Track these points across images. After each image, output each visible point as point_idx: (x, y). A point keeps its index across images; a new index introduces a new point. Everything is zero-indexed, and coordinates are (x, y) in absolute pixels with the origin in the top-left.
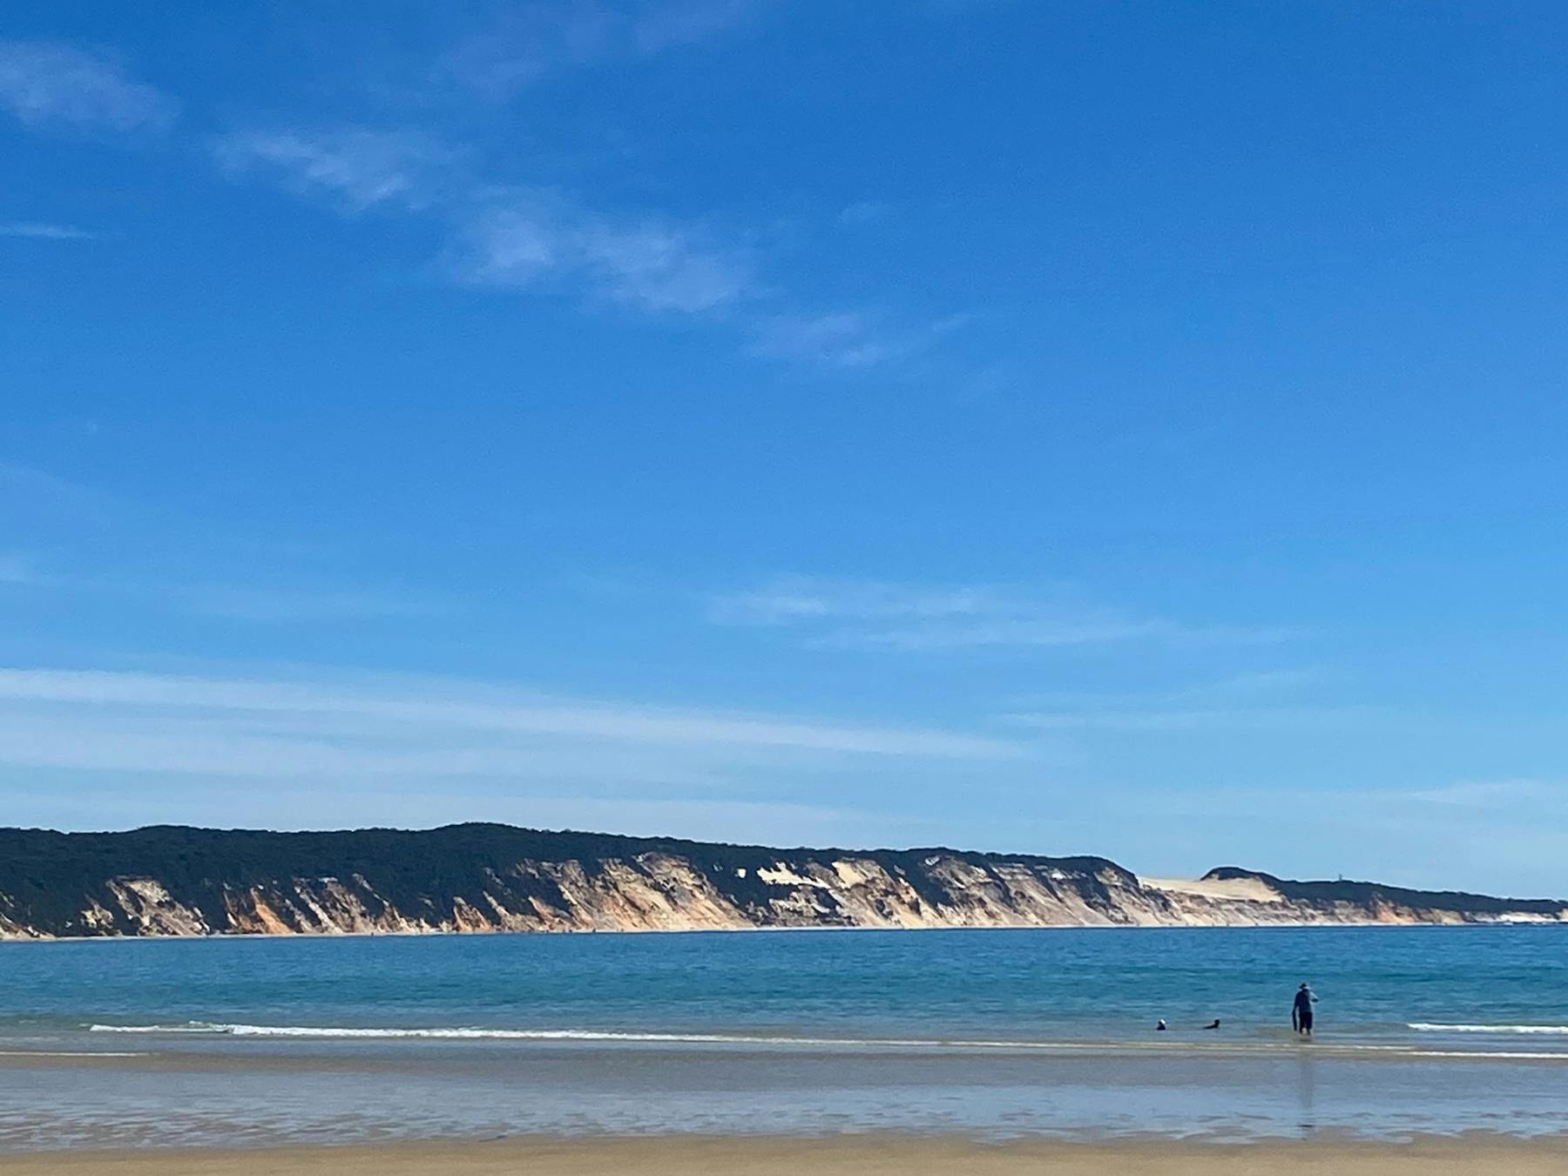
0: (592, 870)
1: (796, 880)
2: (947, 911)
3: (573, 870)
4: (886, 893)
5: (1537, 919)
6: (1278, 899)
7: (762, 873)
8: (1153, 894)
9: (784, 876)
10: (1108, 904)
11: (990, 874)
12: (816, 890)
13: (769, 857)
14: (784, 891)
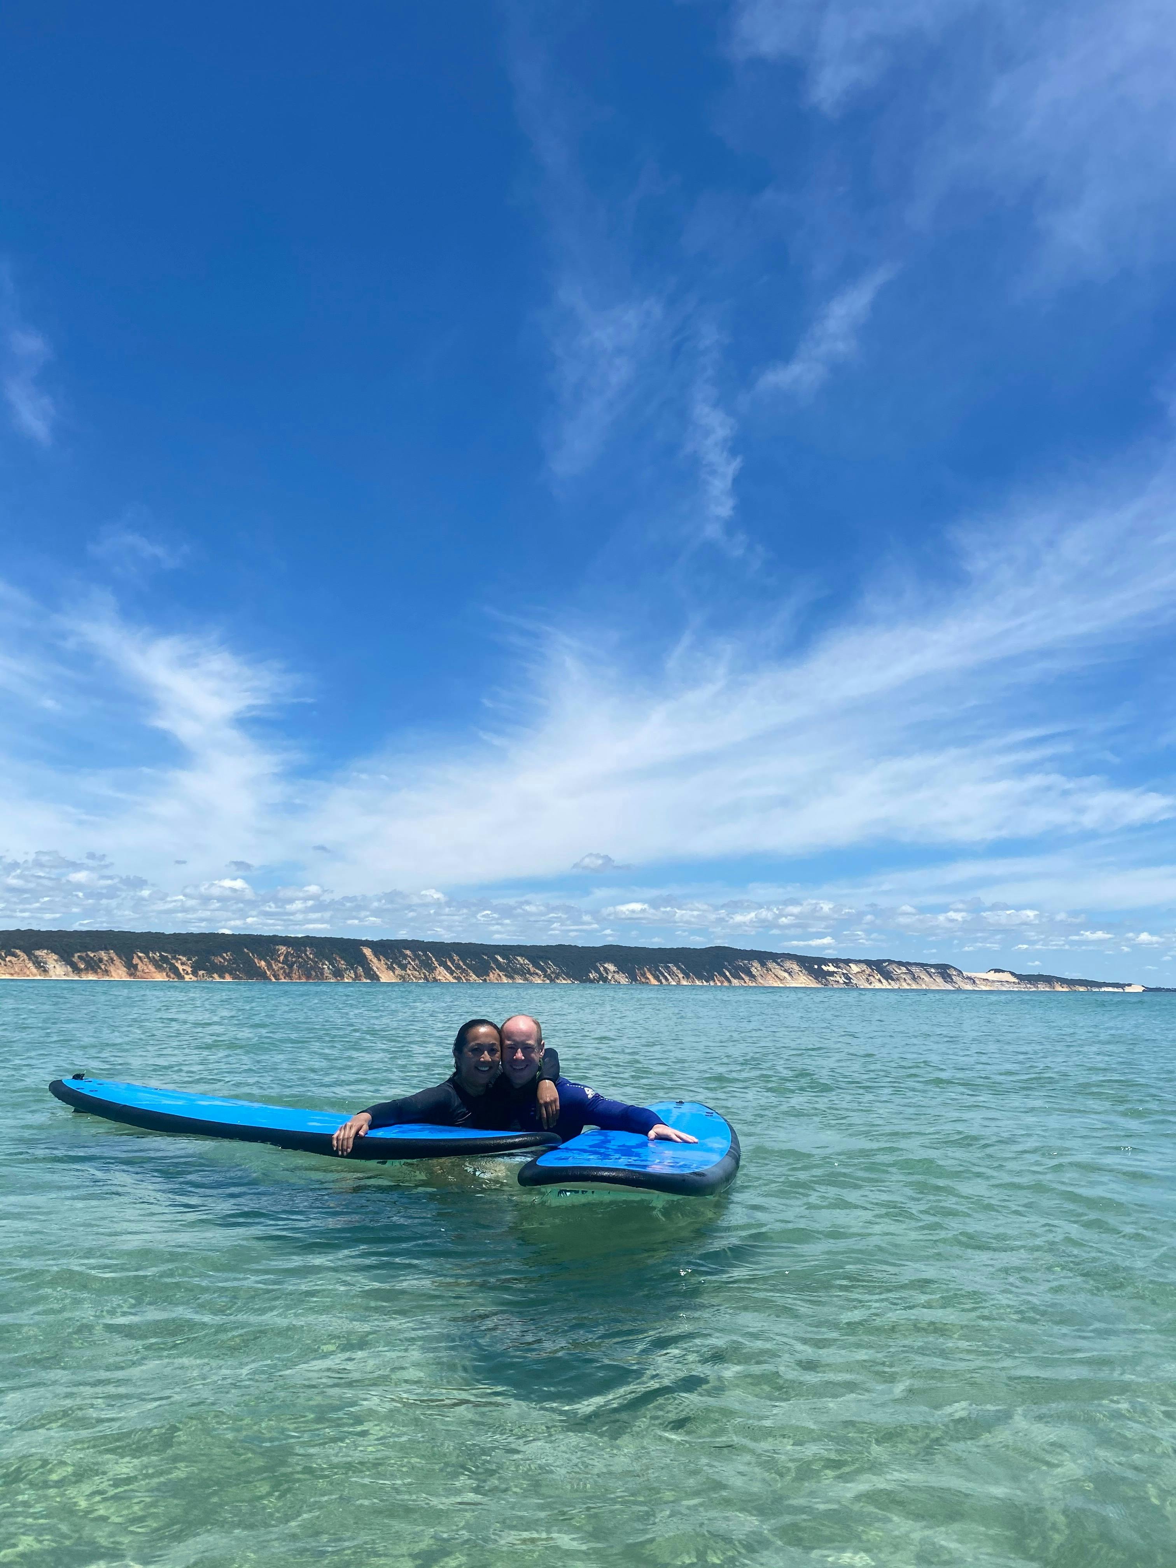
0: (763, 964)
1: (836, 970)
2: (892, 983)
3: (756, 964)
4: (869, 975)
5: (1116, 990)
6: (1017, 981)
7: (823, 967)
8: (969, 978)
9: (831, 968)
10: (952, 981)
11: (908, 969)
12: (843, 974)
13: (825, 961)
14: (832, 974)
